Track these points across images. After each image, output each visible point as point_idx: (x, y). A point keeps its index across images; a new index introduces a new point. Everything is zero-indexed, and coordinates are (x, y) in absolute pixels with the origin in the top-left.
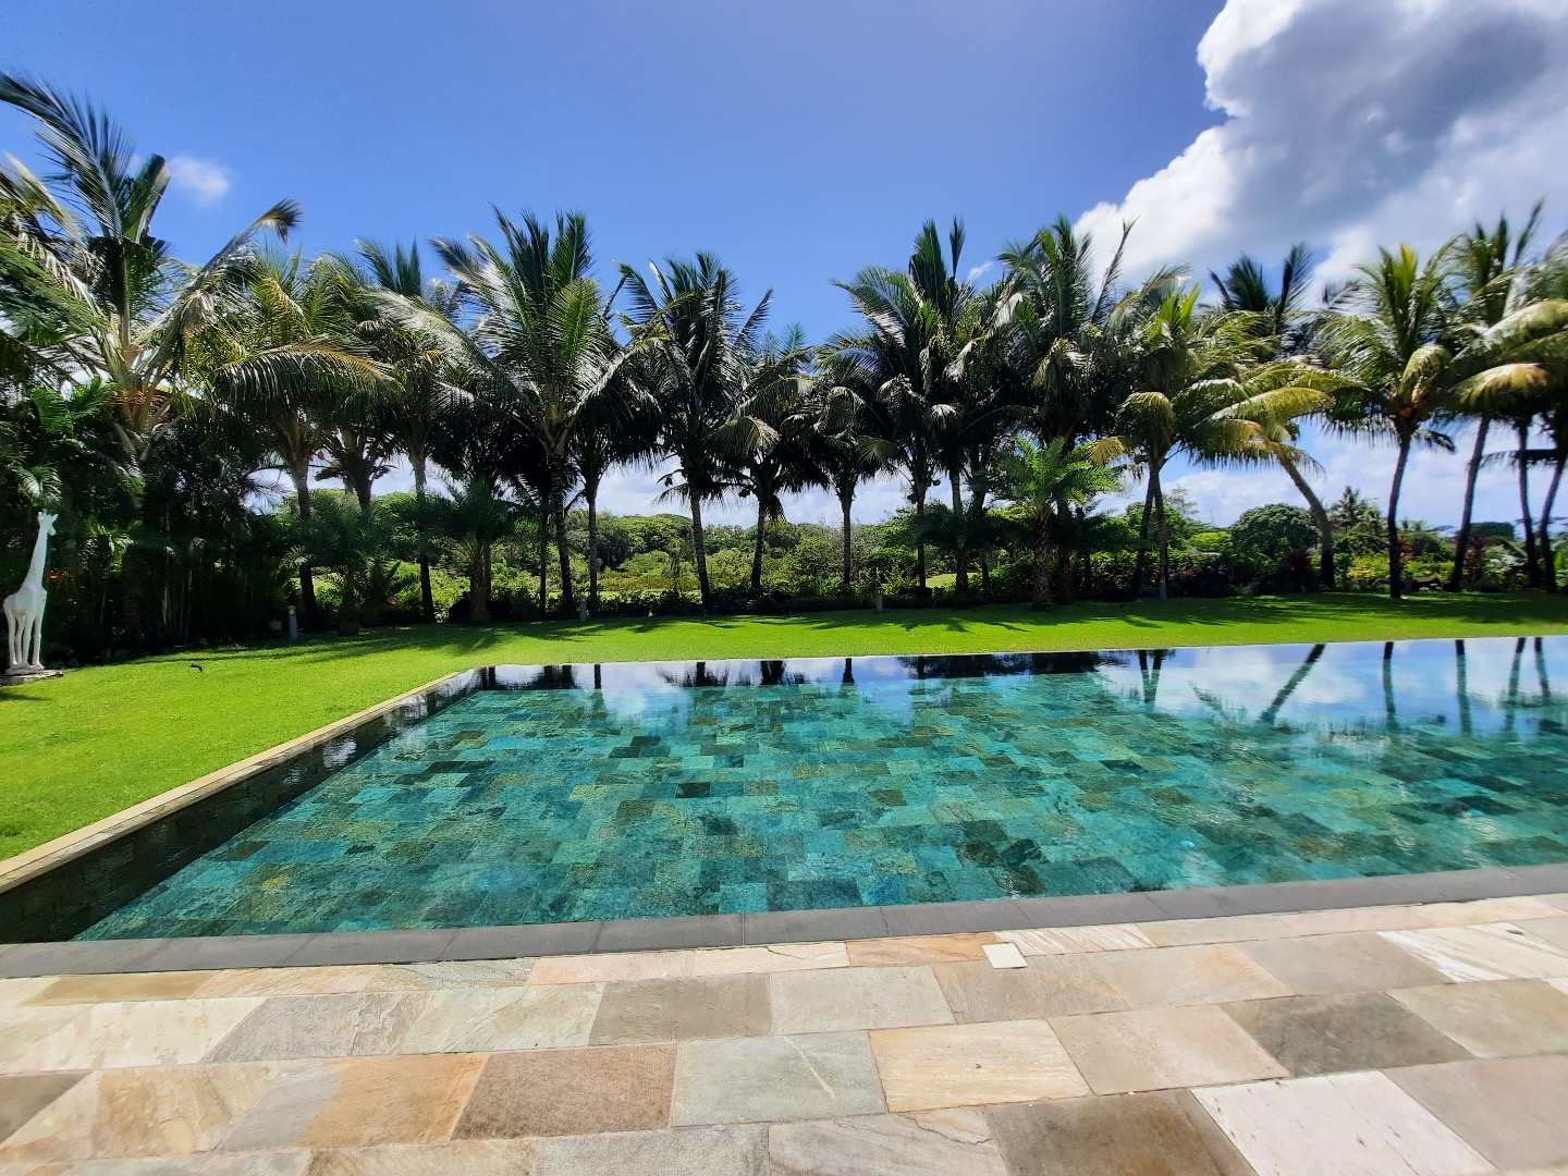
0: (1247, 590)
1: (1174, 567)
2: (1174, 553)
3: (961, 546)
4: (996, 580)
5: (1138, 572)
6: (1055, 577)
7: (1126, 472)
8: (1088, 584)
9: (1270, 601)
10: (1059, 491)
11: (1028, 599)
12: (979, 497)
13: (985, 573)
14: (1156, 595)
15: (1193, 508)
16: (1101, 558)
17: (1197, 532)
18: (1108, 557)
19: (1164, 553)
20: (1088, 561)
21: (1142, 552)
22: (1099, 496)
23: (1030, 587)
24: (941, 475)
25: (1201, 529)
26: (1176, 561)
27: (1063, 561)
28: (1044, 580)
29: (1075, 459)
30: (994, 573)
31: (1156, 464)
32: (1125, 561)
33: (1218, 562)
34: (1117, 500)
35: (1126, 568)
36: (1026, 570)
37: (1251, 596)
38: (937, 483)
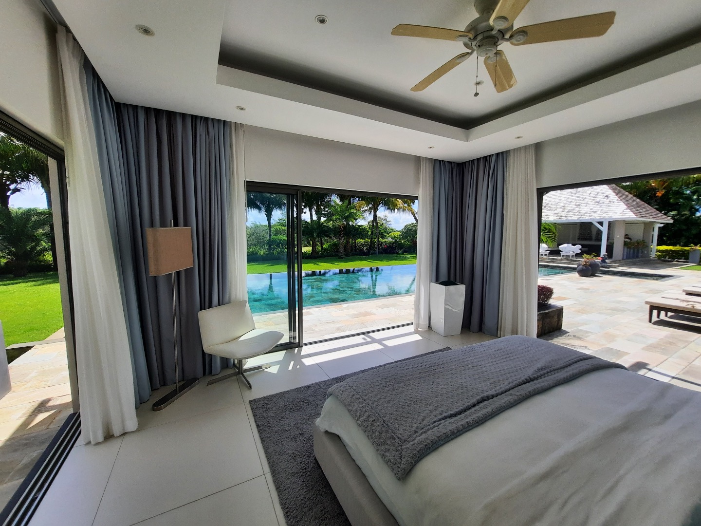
0: (401, 252)
1: (381, 245)
2: (381, 240)
3: (315, 236)
4: (325, 249)
5: (370, 246)
6: (345, 247)
7: (367, 212)
8: (355, 251)
9: (406, 255)
10: (347, 219)
11: (337, 255)
12: (319, 219)
13: (322, 247)
14: (376, 254)
15: (390, 223)
16: (360, 241)
17: (391, 232)
18: (362, 241)
19: (378, 240)
20: (355, 242)
21: (372, 239)
22: (358, 221)
23: (337, 251)
24: (307, 210)
25: (392, 231)
26: (382, 243)
27: (348, 242)
28: (342, 248)
29: (351, 209)
30: (324, 246)
31: (376, 210)
32: (367, 242)
33: (393, 243)
34: (364, 221)
35: (367, 245)
36: (335, 245)
37: (401, 254)
38: (305, 213)
